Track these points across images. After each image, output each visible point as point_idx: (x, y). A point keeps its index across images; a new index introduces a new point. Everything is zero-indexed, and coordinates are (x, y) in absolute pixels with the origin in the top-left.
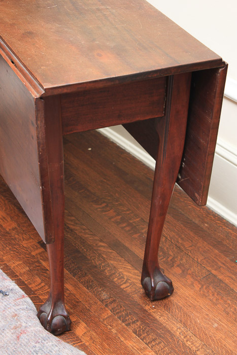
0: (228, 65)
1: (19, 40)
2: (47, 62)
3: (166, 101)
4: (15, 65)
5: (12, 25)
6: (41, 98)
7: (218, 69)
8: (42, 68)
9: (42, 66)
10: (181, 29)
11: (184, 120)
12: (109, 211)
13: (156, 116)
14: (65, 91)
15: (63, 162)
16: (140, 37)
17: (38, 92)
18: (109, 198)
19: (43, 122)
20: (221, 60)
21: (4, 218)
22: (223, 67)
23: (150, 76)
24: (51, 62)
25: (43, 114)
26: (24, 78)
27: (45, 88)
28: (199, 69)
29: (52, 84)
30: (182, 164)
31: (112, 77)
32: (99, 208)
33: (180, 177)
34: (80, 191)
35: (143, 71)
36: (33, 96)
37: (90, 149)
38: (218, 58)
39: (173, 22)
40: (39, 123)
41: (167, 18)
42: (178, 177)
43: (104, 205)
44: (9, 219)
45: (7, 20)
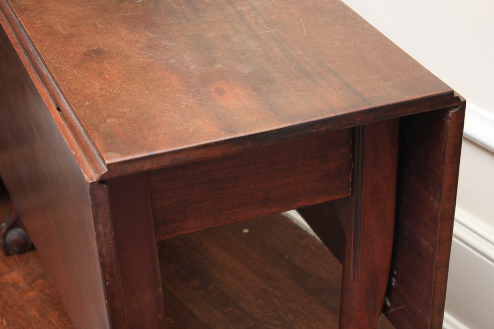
0: (465, 102)
1: (75, 67)
2: (120, 110)
3: (353, 170)
4: (63, 114)
5: (68, 37)
6: (102, 181)
7: (447, 110)
8: (109, 120)
9: (110, 116)
10: (378, 34)
11: (390, 203)
13: (337, 198)
14: (148, 166)
15: (161, 289)
16: (300, 52)
17: (96, 170)
18: (276, 323)
19: (109, 225)
20: (452, 93)
22: (456, 107)
23: (313, 131)
24: (126, 109)
25: (108, 210)
26: (74, 141)
27: (107, 163)
28: (410, 112)
29: (122, 155)
30: (390, 281)
31: (238, 135)
33: (389, 304)
34: (226, 311)
35: (299, 122)
36: (86, 177)
37: (246, 231)
38: (446, 90)
39: (364, 22)
40: (100, 227)
41: (354, 13)
42: (385, 304)
45: (60, 28)
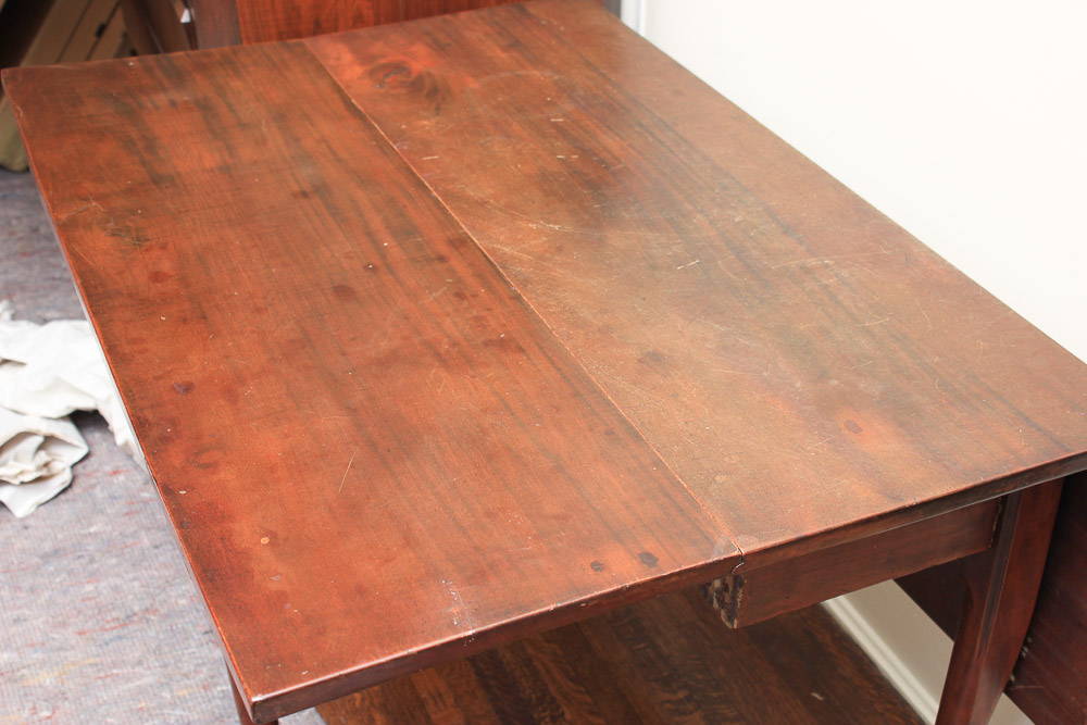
2: (727, 460)
9: (717, 472)
12: (691, 713)
16: (937, 359)
18: (700, 677)
21: (440, 695)
24: (735, 459)
27: (743, 553)
29: (761, 540)
32: (669, 701)
43: (681, 695)
44: (450, 701)
